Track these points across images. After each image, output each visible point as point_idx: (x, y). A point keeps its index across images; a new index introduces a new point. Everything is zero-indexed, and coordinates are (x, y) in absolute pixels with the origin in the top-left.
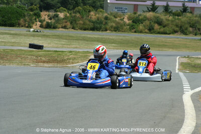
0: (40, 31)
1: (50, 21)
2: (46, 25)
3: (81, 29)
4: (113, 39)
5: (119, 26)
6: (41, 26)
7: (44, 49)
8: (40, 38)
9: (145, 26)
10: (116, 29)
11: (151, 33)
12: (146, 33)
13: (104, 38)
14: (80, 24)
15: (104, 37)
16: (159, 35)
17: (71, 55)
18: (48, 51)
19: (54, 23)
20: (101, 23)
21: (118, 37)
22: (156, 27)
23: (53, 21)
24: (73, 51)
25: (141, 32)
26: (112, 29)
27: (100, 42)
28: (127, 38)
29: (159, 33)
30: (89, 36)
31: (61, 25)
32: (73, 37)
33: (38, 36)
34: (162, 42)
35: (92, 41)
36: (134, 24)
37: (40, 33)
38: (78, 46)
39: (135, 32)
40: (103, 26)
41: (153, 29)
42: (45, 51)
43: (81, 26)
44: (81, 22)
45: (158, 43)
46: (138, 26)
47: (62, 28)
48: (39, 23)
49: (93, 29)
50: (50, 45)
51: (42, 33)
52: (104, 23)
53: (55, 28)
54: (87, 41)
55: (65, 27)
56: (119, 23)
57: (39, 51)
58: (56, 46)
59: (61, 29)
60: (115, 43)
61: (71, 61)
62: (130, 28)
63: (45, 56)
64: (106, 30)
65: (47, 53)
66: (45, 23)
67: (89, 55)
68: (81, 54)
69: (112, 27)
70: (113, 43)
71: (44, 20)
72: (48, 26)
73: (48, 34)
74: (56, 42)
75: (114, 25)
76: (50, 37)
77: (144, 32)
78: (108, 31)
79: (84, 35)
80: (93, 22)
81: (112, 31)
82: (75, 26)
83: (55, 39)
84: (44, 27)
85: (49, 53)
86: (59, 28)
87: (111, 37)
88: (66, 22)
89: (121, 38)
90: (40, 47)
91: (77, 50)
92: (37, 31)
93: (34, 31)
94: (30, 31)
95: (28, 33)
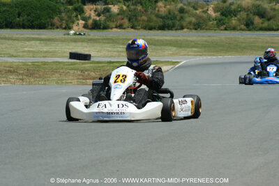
0: (84, 34)
1: (98, 19)
2: (93, 24)
3: (145, 28)
4: (193, 41)
5: (202, 22)
6: (85, 27)
7: (92, 59)
8: (85, 44)
9: (239, 20)
10: (197, 26)
11: (250, 30)
12: (241, 29)
13: (180, 40)
14: (143, 20)
15: (179, 38)
16: (261, 32)
18: (98, 62)
19: (105, 20)
20: (174, 17)
21: (199, 38)
22: (257, 20)
23: (102, 18)
25: (234, 29)
26: (192, 27)
27: (175, 46)
28: (215, 38)
29: (261, 29)
30: (157, 38)
31: (115, 23)
33: (83, 41)
35: (163, 45)
36: (224, 17)
37: (83, 37)
39: (226, 29)
40: (178, 23)
41: (253, 24)
42: (94, 62)
43: (145, 24)
44: (144, 18)
46: (229, 20)
47: (116, 27)
48: (82, 22)
49: (162, 28)
50: (99, 54)
51: (88, 37)
52: (178, 18)
53: (105, 28)
54: (155, 45)
55: (120, 27)
56: (201, 17)
57: (83, 64)
58: (110, 54)
59: (114, 30)
60: (196, 47)
62: (217, 23)
63: (94, 70)
64: (182, 28)
65: (97, 65)
66: (90, 22)
69: (190, 23)
70: (193, 47)
71: (90, 17)
72: (96, 26)
73: (96, 37)
74: (109, 49)
75: (193, 20)
76: (100, 43)
77: (239, 28)
78: (185, 30)
80: (163, 18)
81: (191, 29)
82: (136, 24)
83: (106, 45)
84: (90, 27)
85: (100, 65)
86: (112, 28)
87: (189, 39)
88: (122, 19)
89: (205, 39)
90: (86, 57)
92: (80, 34)
93: (75, 34)
94: (69, 34)
95: (66, 36)
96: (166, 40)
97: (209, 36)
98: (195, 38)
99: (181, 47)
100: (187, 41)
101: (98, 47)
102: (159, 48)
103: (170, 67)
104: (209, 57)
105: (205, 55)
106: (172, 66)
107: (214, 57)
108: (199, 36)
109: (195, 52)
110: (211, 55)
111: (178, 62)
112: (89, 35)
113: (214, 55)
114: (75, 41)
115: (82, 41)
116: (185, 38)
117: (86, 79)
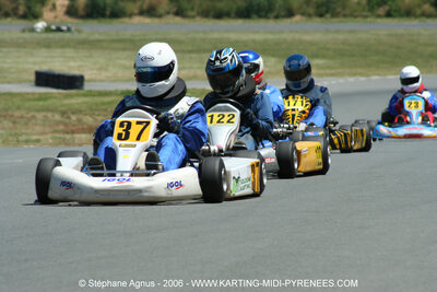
0: (69, 30)
2: (87, 5)
3: (205, 14)
6: (71, 12)
7: (87, 86)
8: (69, 52)
10: (325, 9)
12: (424, 15)
13: (285, 41)
18: (101, 94)
21: (330, 37)
25: (408, 14)
26: (311, 11)
27: (273, 56)
28: (364, 36)
30: (233, 36)
31: (138, 4)
33: (64, 45)
37: (67, 35)
39: (389, 15)
40: (280, 2)
42: (91, 94)
43: (206, 4)
47: (141, 13)
48: (62, 3)
49: (245, 13)
50: (104, 75)
51: (76, 36)
53: (116, 14)
55: (151, 12)
57: (71, 96)
58: (127, 74)
59: (137, 19)
60: (324, 57)
62: (368, 1)
63: (92, 111)
64: (290, 14)
65: (98, 99)
66: (82, 1)
69: (307, 2)
72: (95, 10)
73: (97, 36)
74: (126, 63)
76: (104, 48)
77: (419, 12)
78: (297, 18)
79: (216, 35)
81: (310, 15)
82: (185, 4)
83: (119, 54)
84: (81, 13)
85: (105, 99)
86: (131, 16)
87: (307, 38)
89: (341, 37)
90: (72, 82)
92: (59, 30)
93: (48, 30)
94: (33, 30)
95: (27, 35)
96: (254, 41)
97: (351, 32)
98: (318, 37)
100: (301, 42)
101: (100, 58)
104: (352, 79)
105: (341, 75)
107: (363, 79)
108: (328, 31)
110: (354, 75)
112: (79, 31)
113: (361, 74)
114: (48, 45)
115: (63, 47)
116: (297, 36)
117: (73, 132)
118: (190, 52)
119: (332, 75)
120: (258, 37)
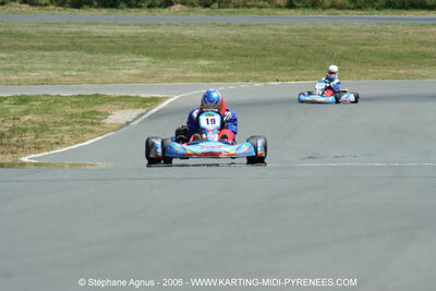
4: (195, 41)
12: (335, 6)
13: (161, 37)
15: (161, 30)
17: (26, 112)
21: (218, 31)
24: (37, 98)
25: (315, 4)
28: (260, 31)
30: (96, 30)
32: (30, 37)
34: (408, 42)
35: (111, 50)
38: (53, 75)
39: (290, 5)
45: (388, 48)
54: (90, 51)
60: (209, 57)
61: (29, 137)
64: (168, 3)
67: (101, 108)
68: (68, 109)
70: (197, 56)
78: (177, 8)
79: (74, 29)
81: (192, 5)
87: (188, 32)
89: (231, 32)
91: (52, 91)
96: (122, 36)
98: (201, 32)
99: (164, 56)
100: (182, 38)
102: (102, 57)
103: (134, 113)
104: (244, 85)
105: (232, 80)
106: (141, 111)
107: (258, 85)
108: (215, 24)
109: (204, 69)
111: (156, 101)
113: (256, 79)
116: (177, 31)
118: (40, 49)
119: (219, 80)
120: (128, 31)
